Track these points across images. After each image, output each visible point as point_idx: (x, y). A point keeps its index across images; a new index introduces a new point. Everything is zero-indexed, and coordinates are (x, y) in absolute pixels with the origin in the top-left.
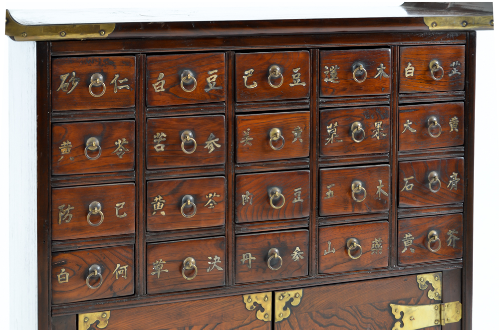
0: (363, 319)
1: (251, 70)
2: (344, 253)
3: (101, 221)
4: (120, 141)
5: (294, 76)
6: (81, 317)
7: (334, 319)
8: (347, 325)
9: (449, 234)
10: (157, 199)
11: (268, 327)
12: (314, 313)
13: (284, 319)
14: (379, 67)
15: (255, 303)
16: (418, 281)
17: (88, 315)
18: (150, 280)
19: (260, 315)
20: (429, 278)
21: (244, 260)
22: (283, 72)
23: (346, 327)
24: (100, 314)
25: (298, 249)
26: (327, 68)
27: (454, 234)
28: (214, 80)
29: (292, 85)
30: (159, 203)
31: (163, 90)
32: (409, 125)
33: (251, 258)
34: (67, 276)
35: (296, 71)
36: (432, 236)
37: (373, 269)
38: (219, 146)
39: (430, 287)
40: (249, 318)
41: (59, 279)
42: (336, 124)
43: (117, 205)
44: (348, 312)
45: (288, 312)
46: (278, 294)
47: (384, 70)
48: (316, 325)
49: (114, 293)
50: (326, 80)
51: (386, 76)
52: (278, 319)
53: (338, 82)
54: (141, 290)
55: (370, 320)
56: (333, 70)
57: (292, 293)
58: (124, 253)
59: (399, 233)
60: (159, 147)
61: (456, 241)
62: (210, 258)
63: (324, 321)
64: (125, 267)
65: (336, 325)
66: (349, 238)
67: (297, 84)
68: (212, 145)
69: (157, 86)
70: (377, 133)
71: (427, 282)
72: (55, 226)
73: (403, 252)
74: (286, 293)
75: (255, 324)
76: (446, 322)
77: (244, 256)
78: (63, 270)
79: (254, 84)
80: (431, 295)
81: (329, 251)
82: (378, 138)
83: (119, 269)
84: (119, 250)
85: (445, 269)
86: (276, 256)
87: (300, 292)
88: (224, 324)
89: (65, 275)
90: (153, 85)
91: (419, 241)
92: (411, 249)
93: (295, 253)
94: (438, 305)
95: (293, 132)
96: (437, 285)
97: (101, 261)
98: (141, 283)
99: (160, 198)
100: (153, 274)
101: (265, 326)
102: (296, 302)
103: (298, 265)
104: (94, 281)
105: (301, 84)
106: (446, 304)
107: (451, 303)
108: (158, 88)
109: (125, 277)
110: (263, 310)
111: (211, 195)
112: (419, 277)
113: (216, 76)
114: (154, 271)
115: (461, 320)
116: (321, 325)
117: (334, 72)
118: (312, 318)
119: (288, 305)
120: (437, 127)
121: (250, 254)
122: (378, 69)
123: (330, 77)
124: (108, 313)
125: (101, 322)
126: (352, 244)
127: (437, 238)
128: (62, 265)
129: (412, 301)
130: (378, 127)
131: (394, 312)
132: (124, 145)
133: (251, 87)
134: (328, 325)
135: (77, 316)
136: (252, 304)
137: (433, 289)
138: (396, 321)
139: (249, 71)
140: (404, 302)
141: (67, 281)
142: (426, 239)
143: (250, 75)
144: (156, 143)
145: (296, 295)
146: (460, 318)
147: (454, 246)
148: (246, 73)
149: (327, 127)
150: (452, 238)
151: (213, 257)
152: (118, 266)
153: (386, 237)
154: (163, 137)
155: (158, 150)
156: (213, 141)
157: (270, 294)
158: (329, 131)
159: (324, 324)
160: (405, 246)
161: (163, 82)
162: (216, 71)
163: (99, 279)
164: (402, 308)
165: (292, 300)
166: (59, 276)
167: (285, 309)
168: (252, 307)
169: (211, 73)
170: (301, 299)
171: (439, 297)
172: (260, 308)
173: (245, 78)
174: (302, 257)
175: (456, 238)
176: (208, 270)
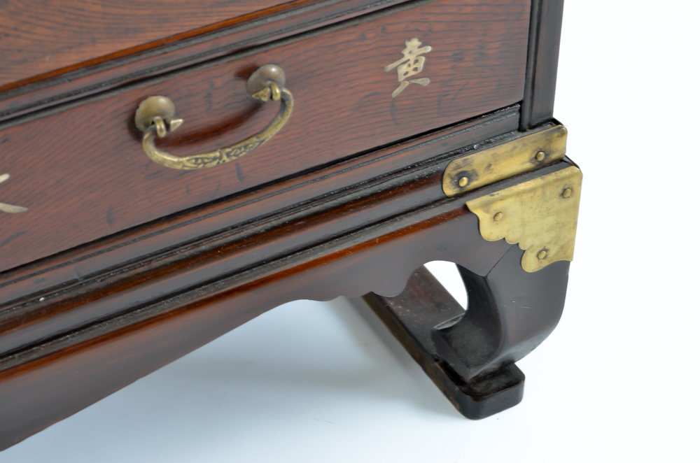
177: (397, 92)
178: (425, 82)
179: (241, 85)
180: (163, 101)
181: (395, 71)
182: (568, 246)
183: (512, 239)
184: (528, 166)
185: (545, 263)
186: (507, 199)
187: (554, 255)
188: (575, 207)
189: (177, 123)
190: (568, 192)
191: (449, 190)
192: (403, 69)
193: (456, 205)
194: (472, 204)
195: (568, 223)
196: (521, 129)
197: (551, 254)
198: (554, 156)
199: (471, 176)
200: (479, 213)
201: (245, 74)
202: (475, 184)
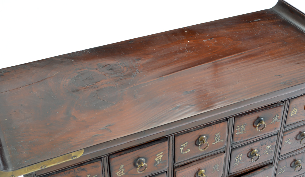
1: (186, 143)
5: (216, 138)
26: (239, 127)
28: (160, 158)
29: (214, 143)
31: (124, 174)
32: (288, 141)
35: (217, 135)
42: (241, 155)
47: (277, 118)
50: (237, 134)
51: (279, 120)
53: (245, 132)
67: (218, 142)
69: (118, 173)
70: (267, 151)
79: (187, 150)
82: (267, 153)
90: (116, 173)
95: (213, 168)
105: (220, 141)
108: (119, 174)
113: (161, 156)
117: (243, 128)
122: (274, 118)
123: (241, 132)
130: (269, 148)
133: (186, 152)
139: (185, 144)
143: (185, 146)
148: (182, 146)
149: (236, 158)
158: (236, 160)
161: (123, 170)
162: (162, 153)
173: (182, 149)
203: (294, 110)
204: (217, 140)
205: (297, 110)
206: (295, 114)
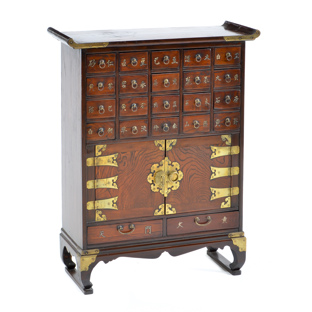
0: (200, 151)
2: (193, 126)
3: (104, 112)
4: (110, 84)
5: (173, 60)
6: (96, 147)
7: (189, 151)
8: (194, 153)
9: (234, 120)
10: (123, 105)
11: (163, 153)
12: (181, 148)
13: (169, 150)
14: (206, 56)
15: (159, 144)
16: (222, 138)
17: (99, 146)
18: (120, 134)
19: (161, 148)
20: (226, 136)
21: (154, 128)
22: (169, 58)
23: (193, 154)
24: (103, 145)
25: (175, 124)
26: (186, 56)
27: (237, 120)
28: (144, 61)
29: (172, 63)
30: (124, 106)
31: (125, 65)
32: (218, 78)
33: (157, 127)
34: (92, 132)
35: (174, 58)
36: (227, 120)
37: (204, 132)
38: (145, 86)
39: (227, 140)
40: (156, 149)
41: (89, 133)
42: (189, 78)
43: (109, 107)
44: (194, 148)
45: (171, 148)
46: (167, 141)
47: (208, 57)
48: (182, 153)
49: (108, 138)
50: (185, 61)
51: (209, 59)
52: (167, 150)
53: (190, 62)
54: (117, 137)
55: (202, 152)
56: (188, 57)
57: (173, 140)
58: (111, 124)
59: (214, 119)
60: (124, 86)
61: (237, 122)
62: (142, 127)
63: (185, 152)
64: (112, 129)
65: (189, 153)
66: (194, 120)
67: (174, 63)
68: (143, 85)
70: (205, 81)
71: (225, 138)
72: (87, 114)
73: (216, 126)
74: (170, 141)
75: (159, 151)
76: (233, 154)
77: (154, 126)
78: (90, 129)
80: (227, 143)
81: (187, 125)
83: (110, 130)
84: (110, 123)
85: (232, 133)
86: (167, 126)
87: (176, 140)
88: (147, 151)
89: (91, 131)
90: (122, 64)
91: (222, 122)
92: (219, 125)
93: (174, 126)
94: (230, 147)
95: (173, 81)
96: (230, 140)
97: (103, 127)
98: (117, 135)
99: (124, 104)
100: (122, 132)
101: (162, 152)
102: (174, 144)
103: (175, 130)
104: (101, 134)
105: (176, 63)
106: (233, 147)
107: (235, 146)
109: (112, 133)
110: (161, 146)
111: (142, 104)
112: (222, 136)
113: (144, 60)
114: (122, 131)
115: (239, 153)
116: (184, 153)
117: (188, 58)
118: (180, 150)
119: (171, 145)
120: (229, 78)
121: (157, 126)
122: (206, 57)
123: (187, 60)
124: (106, 145)
125: (103, 149)
126: (195, 122)
127: (229, 121)
128: (90, 128)
129: (219, 145)
130: (206, 78)
131: (212, 149)
132: (111, 85)
133: (157, 64)
134: (186, 153)
135: (95, 146)
136: (158, 144)
137: (228, 141)
138: (213, 152)
139: (157, 58)
140: (216, 145)
141: (92, 133)
142: (225, 122)
143: (157, 60)
144: (123, 85)
145: (174, 141)
146: (239, 152)
147: (236, 124)
148: (155, 59)
150: (235, 121)
151: (143, 126)
152: (109, 128)
153: (209, 120)
154: (125, 82)
155: (123, 87)
156: (143, 84)
157: (164, 141)
158: (187, 80)
159: (185, 153)
160: (217, 124)
161: (125, 63)
162: (144, 58)
163: (103, 133)
164: (215, 148)
165: (172, 143)
166: (89, 132)
167: (170, 146)
168: (157, 145)
169: (142, 59)
170: (176, 143)
171: (230, 144)
172: (160, 145)
173: (155, 61)
174: (176, 127)
175: (237, 121)
176: (141, 131)
177: (223, 223)
178: (226, 222)
179: (206, 218)
180: (198, 218)
181: (223, 220)
182: (245, 249)
183: (237, 245)
184: (239, 236)
185: (242, 251)
186: (236, 240)
187: (243, 250)
188: (246, 243)
189: (199, 220)
190: (245, 240)
191: (229, 237)
192: (224, 220)
193: (230, 239)
194: (232, 239)
195: (245, 245)
196: (238, 231)
197: (243, 249)
198: (243, 235)
199: (232, 235)
200: (233, 240)
201: (206, 217)
202: (232, 237)
203: (218, 56)
204: (174, 61)
205: (220, 56)
206: (219, 58)
